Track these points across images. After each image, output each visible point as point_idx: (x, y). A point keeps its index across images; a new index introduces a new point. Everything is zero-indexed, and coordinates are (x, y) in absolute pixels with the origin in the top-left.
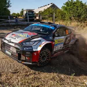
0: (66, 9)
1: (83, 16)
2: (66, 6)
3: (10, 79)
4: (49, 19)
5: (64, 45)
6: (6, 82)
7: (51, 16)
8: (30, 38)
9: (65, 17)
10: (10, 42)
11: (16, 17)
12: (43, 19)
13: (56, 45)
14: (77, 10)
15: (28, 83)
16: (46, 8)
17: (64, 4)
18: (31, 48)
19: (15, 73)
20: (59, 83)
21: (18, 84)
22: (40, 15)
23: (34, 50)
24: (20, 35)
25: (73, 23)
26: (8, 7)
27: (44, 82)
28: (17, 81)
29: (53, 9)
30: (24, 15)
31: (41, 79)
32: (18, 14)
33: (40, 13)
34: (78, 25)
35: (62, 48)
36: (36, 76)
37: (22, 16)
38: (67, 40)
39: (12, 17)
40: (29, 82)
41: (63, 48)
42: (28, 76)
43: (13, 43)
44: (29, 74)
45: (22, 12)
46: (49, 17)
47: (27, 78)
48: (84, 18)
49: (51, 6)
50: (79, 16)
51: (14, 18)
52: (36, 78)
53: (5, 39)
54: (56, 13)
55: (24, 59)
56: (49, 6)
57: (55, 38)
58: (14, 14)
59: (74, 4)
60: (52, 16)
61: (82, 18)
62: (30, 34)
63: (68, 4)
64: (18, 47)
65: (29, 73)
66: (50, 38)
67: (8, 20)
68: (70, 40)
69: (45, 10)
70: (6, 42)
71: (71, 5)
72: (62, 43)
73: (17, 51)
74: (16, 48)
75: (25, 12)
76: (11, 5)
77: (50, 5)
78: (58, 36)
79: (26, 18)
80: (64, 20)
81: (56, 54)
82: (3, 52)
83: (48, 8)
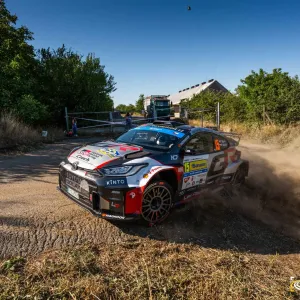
0: (247, 93)
1: (291, 109)
2: (246, 85)
3: (120, 261)
4: (206, 117)
5: (209, 175)
6: (111, 270)
7: (210, 109)
8: (121, 158)
9: (244, 113)
10: (77, 168)
11: (128, 115)
12: (191, 117)
13: (188, 174)
14: (277, 94)
15: (162, 273)
16: (197, 91)
17: (242, 81)
18: (122, 181)
19: (131, 247)
20: (239, 276)
21: (138, 276)
22: (182, 109)
23: (130, 186)
24: (102, 151)
25: (265, 127)
26: (109, 91)
27: (202, 272)
28: (137, 267)
29: (216, 92)
30: (146, 108)
31: (193, 263)
32: (132, 106)
33: (184, 105)
34: (278, 132)
35: (204, 182)
36: (180, 256)
37: (140, 112)
38: (218, 164)
39: (117, 115)
40: (164, 271)
41: (207, 181)
42: (161, 255)
43: (83, 169)
44: (164, 251)
45: (141, 102)
46: (206, 113)
47: (160, 261)
48: (295, 113)
49: (210, 87)
50: (282, 109)
51: (123, 115)
52: (182, 261)
53: (67, 162)
54: (221, 104)
55: (108, 208)
56: (204, 87)
57: (186, 158)
58: (122, 106)
59: (267, 79)
60: (213, 111)
61: (288, 115)
62: (125, 150)
63: (253, 80)
64: (93, 179)
65: (162, 249)
66: (172, 157)
67: (109, 120)
68: (225, 165)
69: (196, 97)
70: (68, 167)
71: (259, 84)
72: (203, 171)
73: (91, 189)
74: (90, 182)
75: (147, 103)
76: (115, 86)
77: (208, 84)
78: (193, 153)
79: (151, 115)
80: (243, 119)
81: (189, 196)
82: (62, 192)
83: (203, 92)
